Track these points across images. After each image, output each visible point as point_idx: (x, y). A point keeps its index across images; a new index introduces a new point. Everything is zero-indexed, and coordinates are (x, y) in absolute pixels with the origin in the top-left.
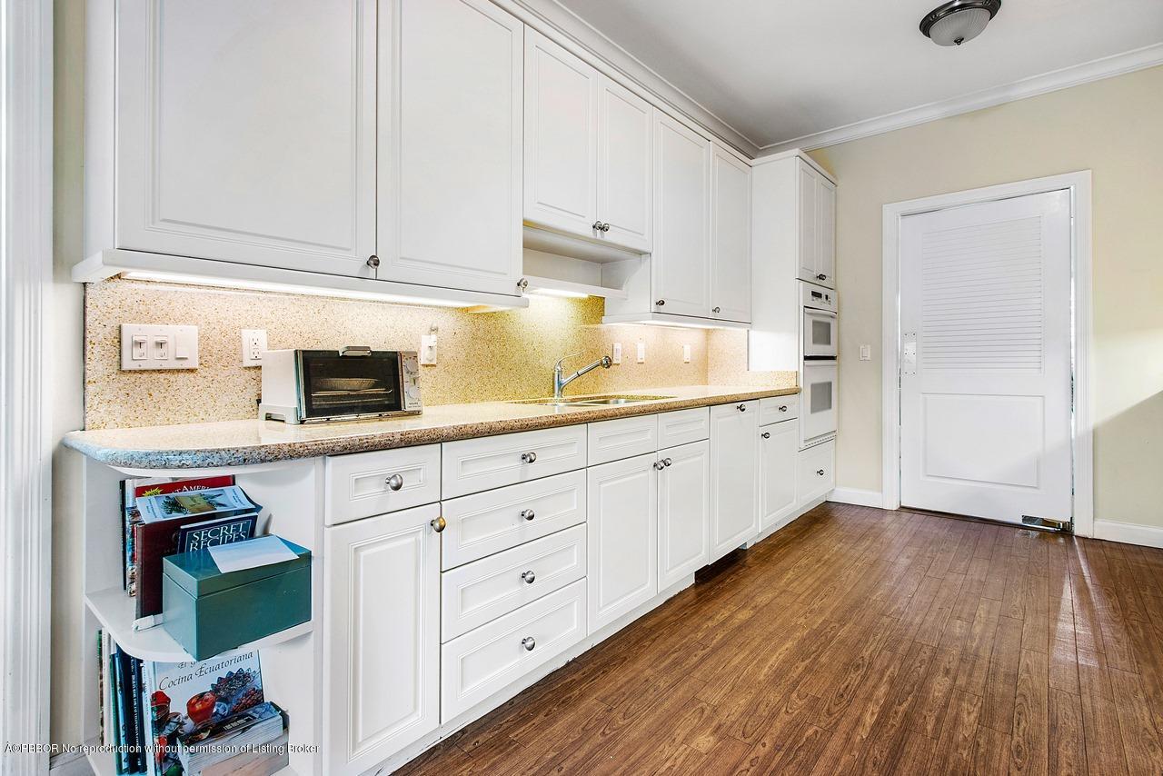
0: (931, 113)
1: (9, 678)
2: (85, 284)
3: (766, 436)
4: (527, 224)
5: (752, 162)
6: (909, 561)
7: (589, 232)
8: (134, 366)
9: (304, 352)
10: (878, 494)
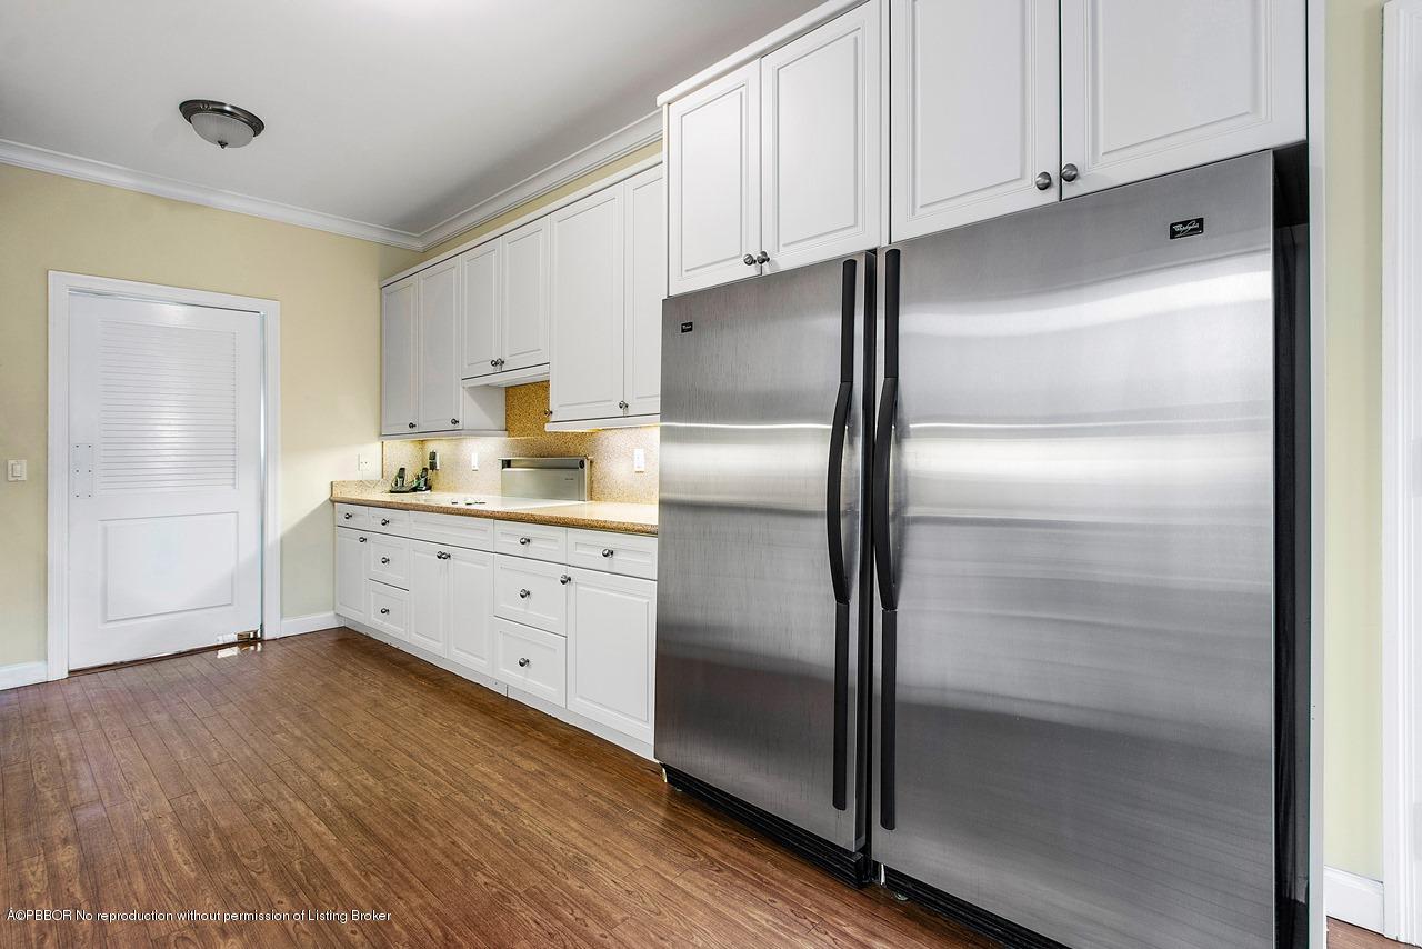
10: (41, 664)
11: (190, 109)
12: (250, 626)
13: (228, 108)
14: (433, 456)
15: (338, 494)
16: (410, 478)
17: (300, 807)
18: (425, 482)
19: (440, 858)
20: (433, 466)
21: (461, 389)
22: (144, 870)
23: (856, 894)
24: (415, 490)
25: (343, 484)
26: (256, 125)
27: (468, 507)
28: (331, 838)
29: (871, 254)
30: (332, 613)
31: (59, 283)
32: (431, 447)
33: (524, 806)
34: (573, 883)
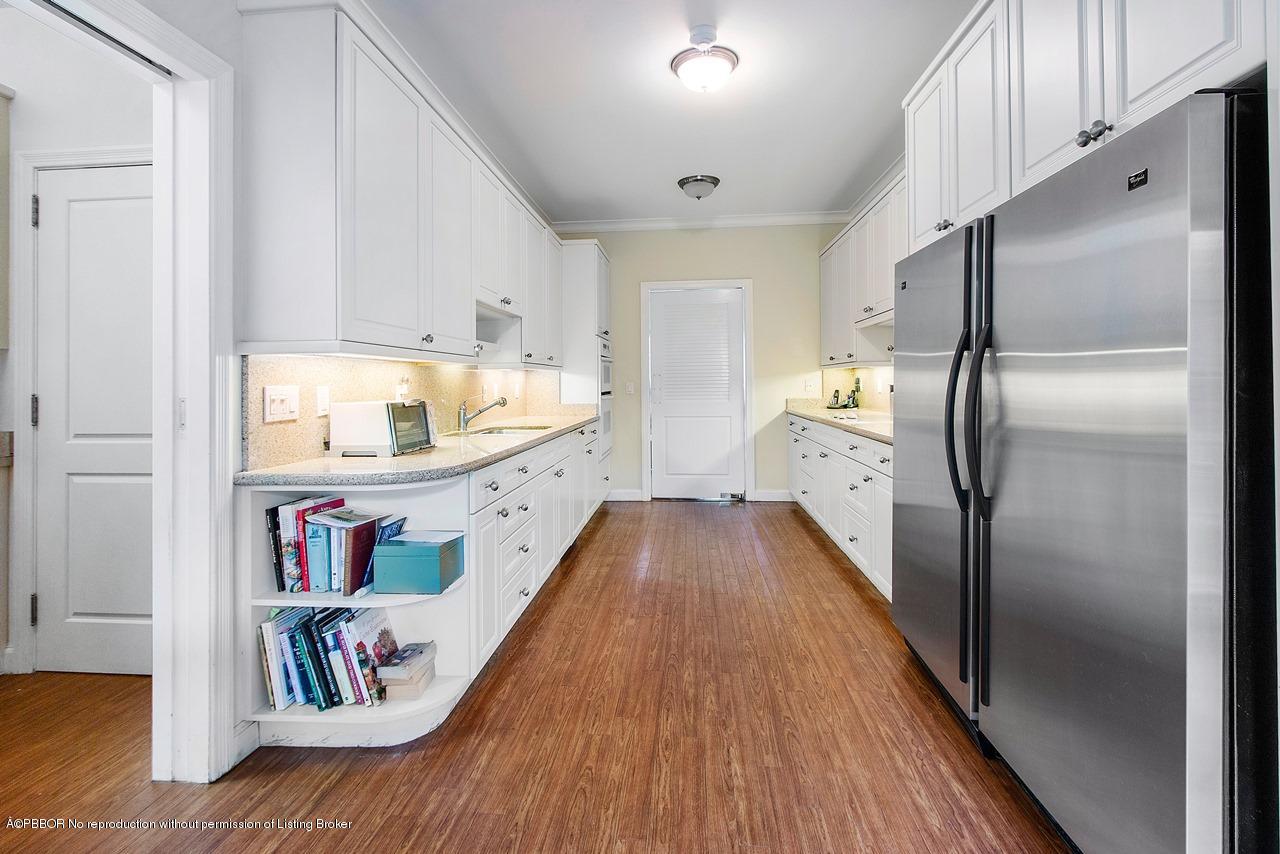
0: (671, 225)
1: (213, 669)
2: (243, 356)
3: (589, 452)
4: (479, 303)
5: (564, 242)
6: (674, 527)
7: (499, 305)
8: (271, 420)
9: (392, 404)
10: (639, 491)
11: (682, 183)
12: (739, 491)
13: (699, 178)
14: (858, 382)
15: (791, 409)
16: (843, 399)
17: (696, 583)
18: (854, 402)
19: (736, 627)
20: (858, 389)
21: (854, 331)
22: (624, 585)
23: (979, 759)
24: (845, 407)
25: (794, 400)
26: (715, 181)
27: (835, 420)
28: (697, 600)
29: (980, 221)
30: (788, 491)
31: (646, 289)
32: (860, 374)
33: (803, 624)
34: (790, 666)
